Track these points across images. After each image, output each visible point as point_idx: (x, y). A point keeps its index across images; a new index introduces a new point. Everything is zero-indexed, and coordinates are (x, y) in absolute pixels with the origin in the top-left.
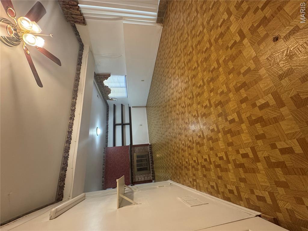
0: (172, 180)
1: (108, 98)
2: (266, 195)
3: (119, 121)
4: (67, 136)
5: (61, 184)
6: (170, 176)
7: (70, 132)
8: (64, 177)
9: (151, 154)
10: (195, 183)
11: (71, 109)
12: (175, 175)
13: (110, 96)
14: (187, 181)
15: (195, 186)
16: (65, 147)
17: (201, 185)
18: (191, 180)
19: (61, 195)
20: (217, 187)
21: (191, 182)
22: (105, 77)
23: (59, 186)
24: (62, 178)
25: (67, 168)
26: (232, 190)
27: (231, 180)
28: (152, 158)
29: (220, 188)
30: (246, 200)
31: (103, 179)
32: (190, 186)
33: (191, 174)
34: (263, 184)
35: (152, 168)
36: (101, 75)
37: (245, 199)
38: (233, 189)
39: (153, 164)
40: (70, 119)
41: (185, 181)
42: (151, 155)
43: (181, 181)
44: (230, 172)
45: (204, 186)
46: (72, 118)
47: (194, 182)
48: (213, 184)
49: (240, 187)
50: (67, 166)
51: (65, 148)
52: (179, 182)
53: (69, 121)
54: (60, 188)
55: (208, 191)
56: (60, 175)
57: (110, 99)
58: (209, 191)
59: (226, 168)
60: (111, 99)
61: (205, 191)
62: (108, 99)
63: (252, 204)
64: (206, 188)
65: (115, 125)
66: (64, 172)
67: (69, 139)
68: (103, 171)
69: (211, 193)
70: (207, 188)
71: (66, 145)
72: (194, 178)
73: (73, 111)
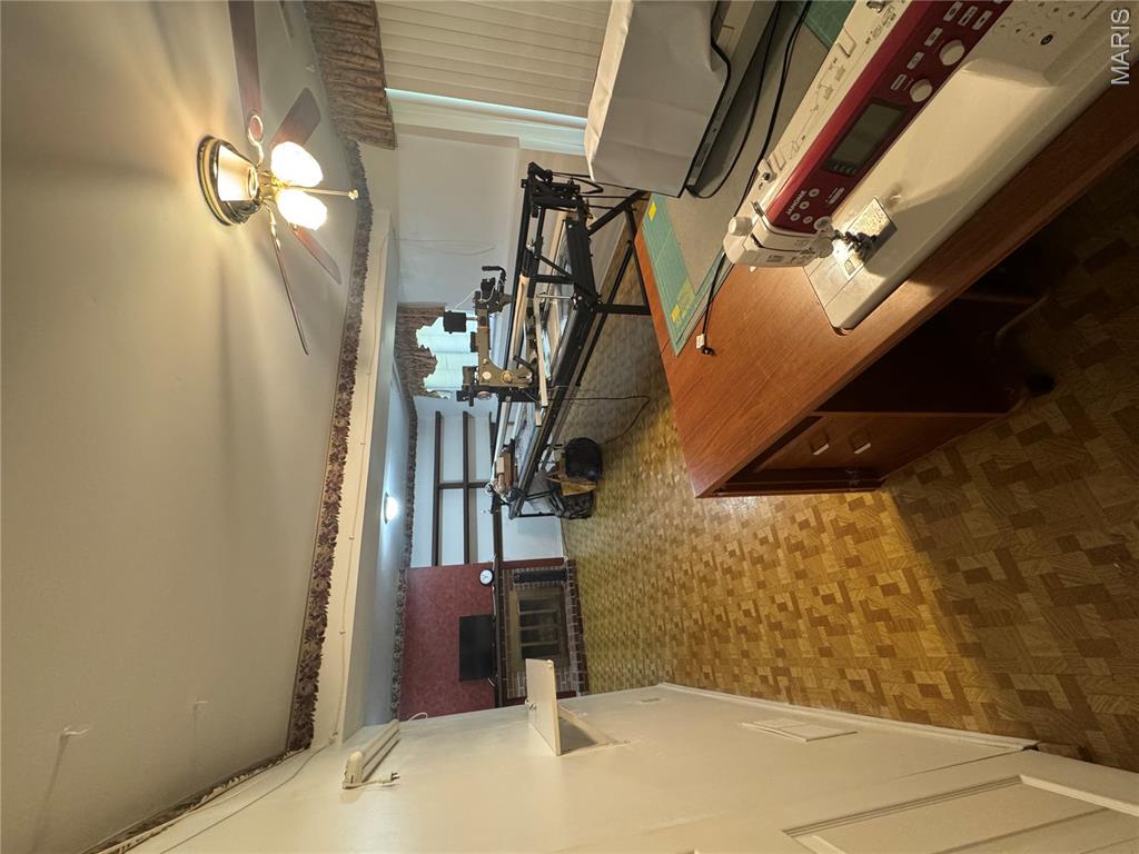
0: (677, 680)
1: (422, 391)
2: (1052, 685)
3: (453, 472)
4: (321, 520)
5: (303, 689)
6: (668, 668)
7: (333, 507)
8: (315, 663)
9: (572, 594)
10: (783, 682)
11: (336, 427)
12: (692, 664)
13: (430, 382)
14: (748, 679)
15: (784, 692)
16: (316, 559)
17: (810, 684)
18: (766, 671)
19: (304, 730)
20: (876, 683)
21: (764, 679)
22: (426, 315)
23: (299, 697)
24: (307, 665)
25: (323, 632)
26: (931, 685)
27: (929, 655)
28: (577, 609)
29: (885, 686)
30: (986, 711)
31: (396, 686)
32: (759, 695)
33: (766, 653)
34: (1041, 654)
35: (578, 648)
36: (412, 310)
37: (981, 708)
38: (938, 681)
39: (582, 632)
40: (331, 460)
41: (736, 678)
42: (573, 599)
43: (720, 680)
44: (924, 629)
45: (820, 686)
46: (338, 456)
47: (779, 678)
48: (860, 676)
49: (963, 673)
50: (325, 625)
51: (317, 562)
52: (714, 686)
53: (329, 468)
54: (302, 703)
55: (837, 702)
56: (302, 658)
57: (427, 394)
58: (842, 699)
59: (909, 620)
60: (433, 394)
61: (825, 704)
62: (420, 394)
63: (1007, 718)
64: (832, 691)
65: (439, 487)
66: (316, 647)
67: (330, 532)
68: (396, 656)
69: (851, 707)
70: (835, 692)
71: (318, 550)
72: (780, 663)
73: (341, 432)
